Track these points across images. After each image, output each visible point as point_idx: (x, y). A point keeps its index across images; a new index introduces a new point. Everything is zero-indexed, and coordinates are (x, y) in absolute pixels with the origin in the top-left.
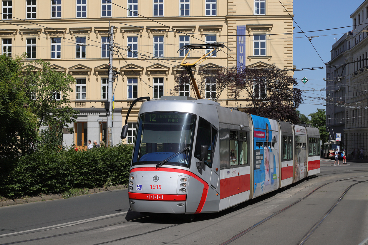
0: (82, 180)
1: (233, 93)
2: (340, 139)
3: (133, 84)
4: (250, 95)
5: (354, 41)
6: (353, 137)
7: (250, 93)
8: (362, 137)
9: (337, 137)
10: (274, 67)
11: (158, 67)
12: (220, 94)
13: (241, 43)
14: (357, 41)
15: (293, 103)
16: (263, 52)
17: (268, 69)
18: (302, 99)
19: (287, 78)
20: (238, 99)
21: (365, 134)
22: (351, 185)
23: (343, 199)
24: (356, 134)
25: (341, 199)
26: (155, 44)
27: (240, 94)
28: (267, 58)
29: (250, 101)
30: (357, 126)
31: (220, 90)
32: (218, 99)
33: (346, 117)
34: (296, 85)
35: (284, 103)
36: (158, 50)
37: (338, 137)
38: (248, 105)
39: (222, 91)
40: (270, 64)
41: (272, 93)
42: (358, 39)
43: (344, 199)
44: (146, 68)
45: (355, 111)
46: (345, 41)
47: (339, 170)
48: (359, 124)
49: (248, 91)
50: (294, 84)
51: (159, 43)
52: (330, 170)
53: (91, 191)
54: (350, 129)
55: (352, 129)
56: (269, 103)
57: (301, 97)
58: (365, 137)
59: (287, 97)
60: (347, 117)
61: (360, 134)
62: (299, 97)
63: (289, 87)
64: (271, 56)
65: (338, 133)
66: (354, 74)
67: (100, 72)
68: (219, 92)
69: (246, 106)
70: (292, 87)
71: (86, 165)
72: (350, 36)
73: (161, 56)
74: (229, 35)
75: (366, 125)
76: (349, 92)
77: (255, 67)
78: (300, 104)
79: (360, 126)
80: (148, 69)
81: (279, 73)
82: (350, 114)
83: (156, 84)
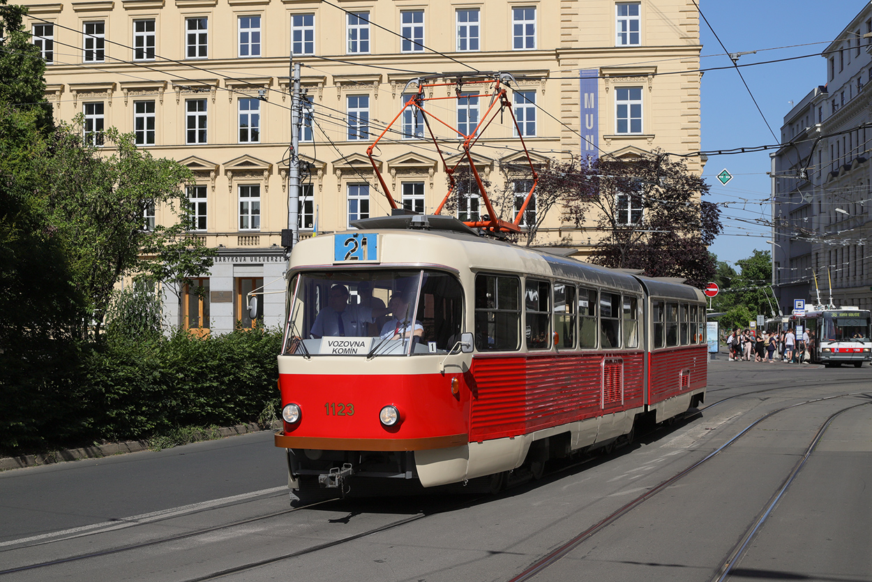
3: (360, 197)
4: (609, 217)
5: (831, 106)
7: (607, 214)
9: (797, 307)
10: (659, 158)
11: (412, 159)
13: (589, 107)
14: (838, 105)
15: (701, 234)
17: (647, 161)
18: (720, 226)
20: (581, 226)
22: (831, 414)
23: (817, 449)
25: (812, 449)
26: (406, 111)
27: (585, 215)
29: (607, 230)
31: (543, 207)
32: (538, 226)
33: (814, 264)
34: (706, 194)
36: (413, 124)
37: (800, 307)
38: (604, 240)
39: (547, 210)
40: (650, 151)
41: (655, 214)
42: (838, 101)
43: (819, 447)
44: (388, 161)
46: (811, 105)
49: (603, 208)
50: (701, 192)
53: (226, 431)
57: (719, 221)
59: (687, 220)
60: (817, 263)
62: (715, 220)
64: (654, 134)
68: (541, 211)
69: (599, 242)
72: (821, 95)
73: (417, 137)
74: (564, 90)
75: (857, 282)
76: (820, 212)
77: (618, 158)
78: (715, 235)
79: (845, 284)
80: (391, 163)
81: (670, 169)
82: (823, 258)
83: (408, 197)
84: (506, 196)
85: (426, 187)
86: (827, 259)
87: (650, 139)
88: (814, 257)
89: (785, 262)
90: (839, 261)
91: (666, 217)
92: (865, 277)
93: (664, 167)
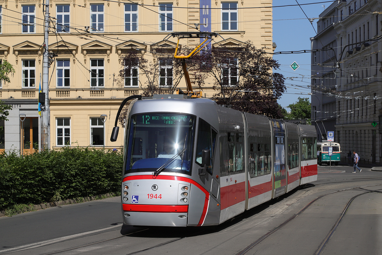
0: (26, 193)
1: (196, 79)
2: (333, 138)
3: (64, 68)
4: (218, 81)
5: (348, 10)
6: (347, 135)
7: (218, 80)
8: (359, 135)
9: (329, 136)
10: (248, 46)
11: (96, 44)
12: (179, 80)
13: (206, 14)
14: (352, 10)
15: (274, 93)
16: (234, 26)
17: (242, 48)
18: (285, 88)
19: (266, 60)
20: (202, 86)
21: (363, 132)
22: (352, 197)
23: (346, 214)
24: (351, 132)
25: (344, 214)
26: (93, 15)
27: (204, 80)
28: (238, 33)
29: (218, 89)
30: (352, 121)
31: (178, 75)
32: (176, 86)
33: (337, 109)
34: (277, 69)
35: (261, 92)
36: (97, 23)
37: (331, 136)
38: (216, 95)
39: (181, 77)
40: (244, 42)
41: (247, 80)
42: (352, 7)
43: (348, 213)
44: (81, 46)
45: (349, 102)
46: (336, 9)
47: (334, 179)
48: (354, 118)
49: (215, 77)
50: (274, 68)
51: (97, 13)
52: (322, 179)
53: (37, 207)
54: (344, 125)
55: (346, 125)
56: (243, 92)
57: (284, 85)
58: (362, 135)
59: (266, 85)
60: (339, 108)
61: (357, 132)
62: (282, 84)
63: (269, 72)
64: (244, 31)
65: (331, 130)
66: (348, 53)
67: (20, 52)
68: (178, 77)
69: (213, 96)
70: (271, 71)
71: (30, 174)
72: (342, 3)
73: (100, 31)
74: (190, 3)
75: (363, 120)
76: (341, 76)
77: (224, 45)
78: (282, 93)
79: (356, 121)
80: (84, 47)
81: (255, 53)
82: (343, 105)
83: (94, 68)
84: (156, 68)
85: (105, 62)
86: (345, 105)
87: (242, 34)
88: (337, 104)
89: (319, 106)
90: (353, 107)
91: (253, 82)
92: (368, 117)
93: (252, 52)
